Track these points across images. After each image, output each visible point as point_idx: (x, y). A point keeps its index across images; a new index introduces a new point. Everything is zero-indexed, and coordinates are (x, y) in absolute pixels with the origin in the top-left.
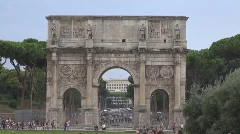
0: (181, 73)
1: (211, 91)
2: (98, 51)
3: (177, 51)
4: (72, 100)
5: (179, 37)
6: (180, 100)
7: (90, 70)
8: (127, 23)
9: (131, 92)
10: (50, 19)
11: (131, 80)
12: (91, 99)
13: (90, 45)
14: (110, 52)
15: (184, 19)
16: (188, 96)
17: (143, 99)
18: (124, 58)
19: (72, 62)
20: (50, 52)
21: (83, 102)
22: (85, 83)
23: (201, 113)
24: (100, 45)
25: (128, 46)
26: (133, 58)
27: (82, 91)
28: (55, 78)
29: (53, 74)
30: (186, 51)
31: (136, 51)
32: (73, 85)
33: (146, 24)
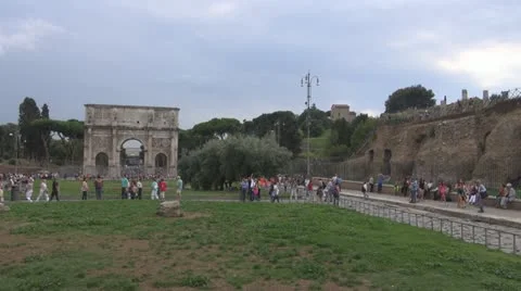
0: (175, 143)
1: (194, 153)
2: (120, 128)
3: (172, 130)
4: (102, 160)
5: (174, 120)
6: (174, 160)
7: (115, 140)
8: (140, 111)
9: (142, 155)
10: (87, 106)
11: (142, 147)
12: (115, 159)
13: (115, 124)
14: (128, 128)
15: (177, 110)
16: (179, 157)
17: (150, 159)
18: (138, 133)
19: (102, 135)
20: (87, 128)
21: (110, 161)
22: (111, 149)
23: (188, 167)
24: (121, 124)
25: (140, 126)
26: (143, 133)
27: (109, 154)
28: (90, 145)
29: (88, 142)
30: (178, 130)
31: (146, 129)
32: (102, 150)
33: (152, 111)
